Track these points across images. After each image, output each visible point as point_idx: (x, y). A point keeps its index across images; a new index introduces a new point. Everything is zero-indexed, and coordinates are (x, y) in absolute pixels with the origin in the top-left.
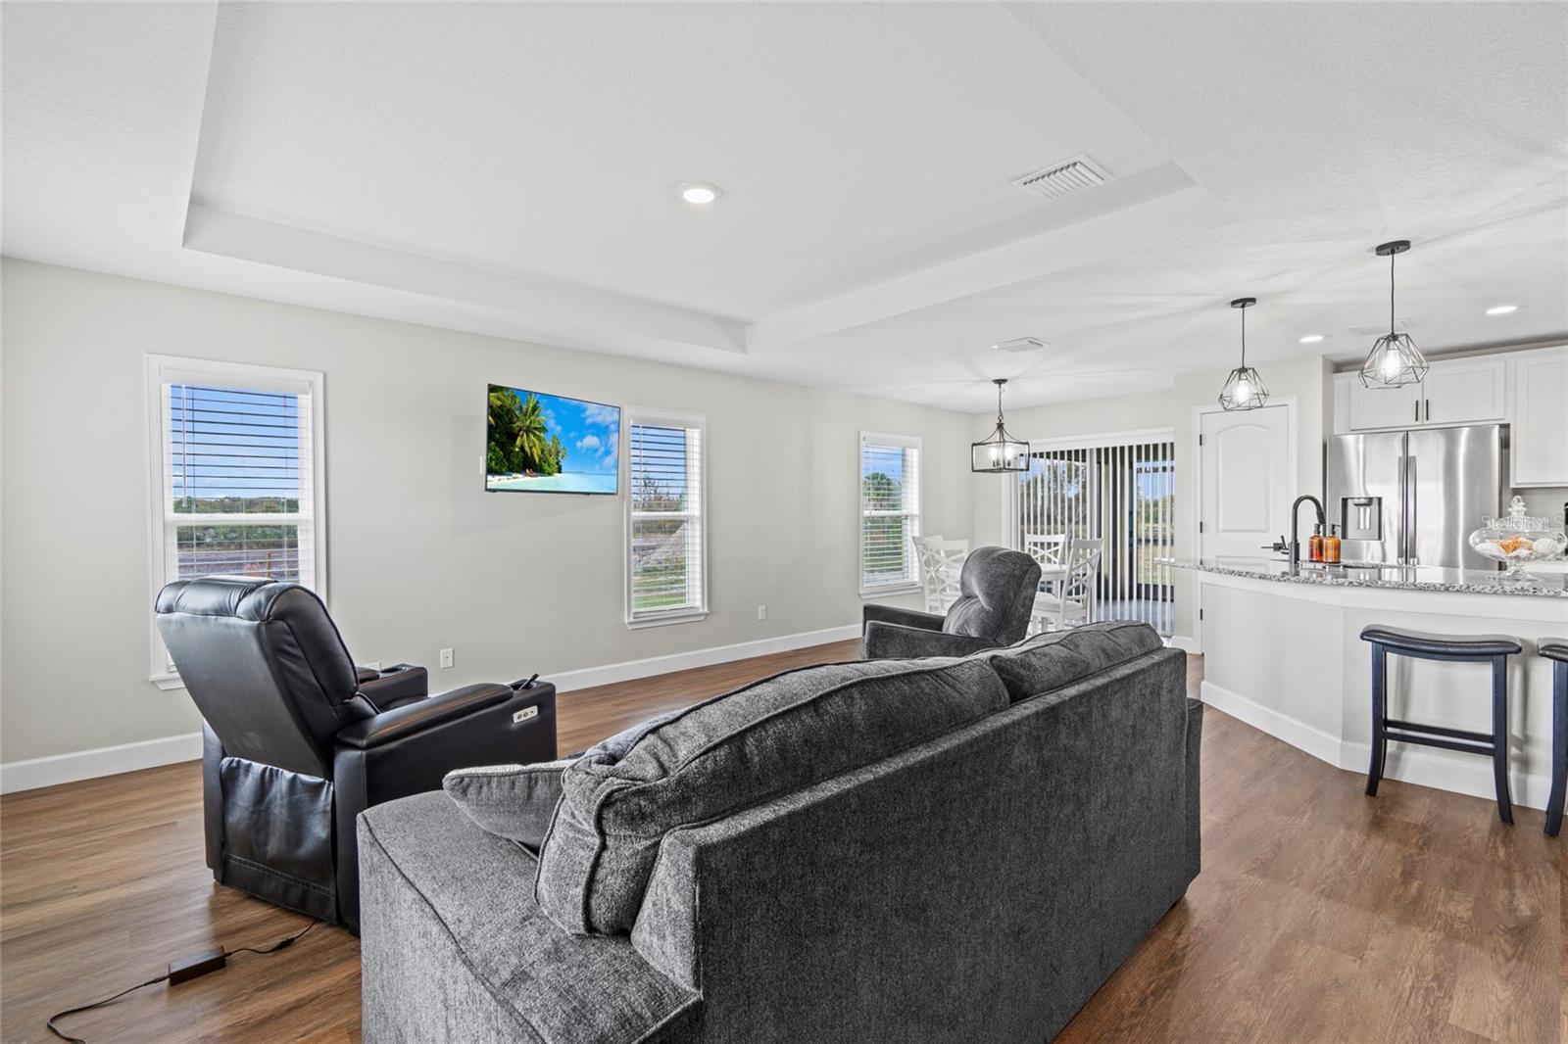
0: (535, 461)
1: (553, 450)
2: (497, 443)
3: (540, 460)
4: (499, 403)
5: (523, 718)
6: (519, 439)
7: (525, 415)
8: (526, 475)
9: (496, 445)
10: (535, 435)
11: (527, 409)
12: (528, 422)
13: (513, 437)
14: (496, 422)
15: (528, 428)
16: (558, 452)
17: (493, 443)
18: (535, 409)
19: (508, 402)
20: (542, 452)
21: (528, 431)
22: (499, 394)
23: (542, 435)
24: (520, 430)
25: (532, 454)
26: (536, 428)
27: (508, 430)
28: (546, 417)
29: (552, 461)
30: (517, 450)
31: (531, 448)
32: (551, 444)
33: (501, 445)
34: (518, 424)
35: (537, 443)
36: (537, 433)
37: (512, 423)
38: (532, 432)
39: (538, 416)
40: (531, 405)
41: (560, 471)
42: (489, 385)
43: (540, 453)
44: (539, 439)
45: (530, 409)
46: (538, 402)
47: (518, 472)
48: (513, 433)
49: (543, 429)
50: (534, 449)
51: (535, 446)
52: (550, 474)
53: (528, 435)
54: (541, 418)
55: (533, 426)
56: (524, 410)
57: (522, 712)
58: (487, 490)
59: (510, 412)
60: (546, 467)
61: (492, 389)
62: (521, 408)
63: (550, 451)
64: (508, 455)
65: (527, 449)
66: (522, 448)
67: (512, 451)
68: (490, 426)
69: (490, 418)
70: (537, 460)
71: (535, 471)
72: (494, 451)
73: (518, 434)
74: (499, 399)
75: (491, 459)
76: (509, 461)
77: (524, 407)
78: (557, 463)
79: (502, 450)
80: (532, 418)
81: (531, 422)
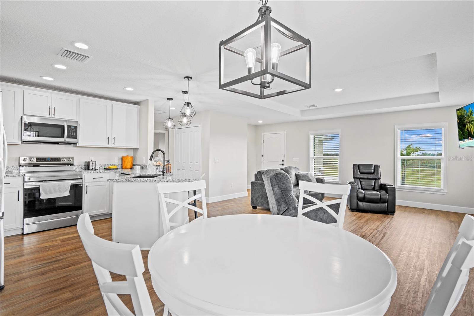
0: (472, 134)
2: (461, 129)
6: (467, 126)
7: (468, 117)
8: (469, 139)
10: (471, 123)
13: (465, 126)
14: (459, 121)
15: (469, 121)
18: (471, 113)
19: (463, 113)
21: (469, 122)
22: (460, 111)
24: (467, 123)
25: (471, 131)
26: (472, 121)
27: (463, 123)
30: (466, 130)
31: (470, 129)
34: (466, 120)
35: (472, 126)
36: (472, 122)
37: (464, 121)
39: (472, 116)
40: (470, 112)
43: (473, 130)
45: (470, 114)
46: (472, 111)
47: (466, 139)
48: (465, 124)
50: (471, 129)
51: (472, 128)
53: (469, 124)
55: (471, 120)
56: (468, 115)
58: (460, 147)
59: (464, 117)
61: (458, 110)
64: (463, 133)
65: (469, 129)
66: (468, 129)
67: (465, 131)
68: (458, 124)
69: (458, 120)
71: (472, 137)
74: (460, 113)
75: (460, 135)
76: (464, 135)
77: (468, 114)
79: (461, 131)
80: (471, 117)
81: (470, 119)
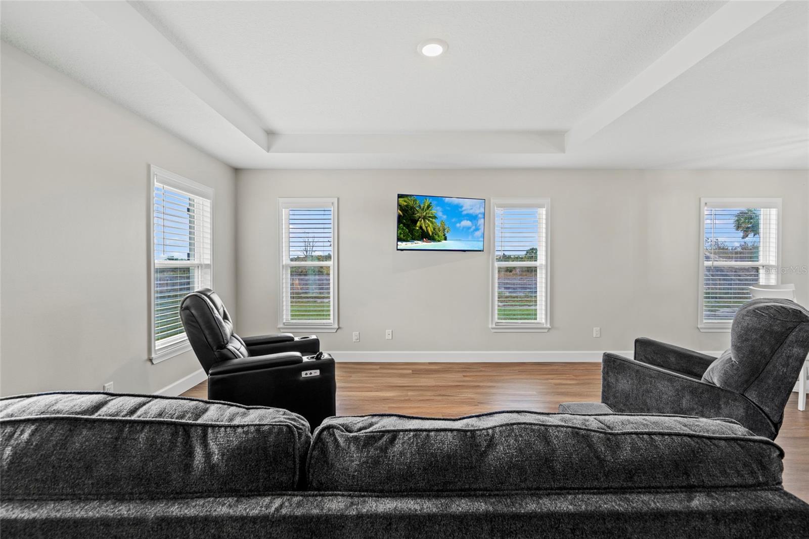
0: (429, 234)
1: (441, 228)
2: (404, 225)
3: (433, 234)
4: (405, 204)
5: (309, 375)
6: (419, 222)
7: (423, 210)
8: (424, 241)
9: (404, 226)
10: (429, 220)
11: (424, 207)
12: (424, 214)
13: (415, 222)
14: (403, 213)
15: (424, 216)
16: (444, 230)
17: (401, 225)
18: (429, 207)
19: (411, 203)
20: (434, 229)
21: (424, 218)
22: (406, 199)
23: (434, 220)
24: (420, 218)
25: (427, 230)
26: (430, 217)
27: (412, 218)
28: (436, 211)
29: (441, 234)
30: (417, 228)
31: (426, 227)
32: (440, 225)
33: (408, 226)
34: (418, 214)
35: (431, 225)
36: (431, 219)
37: (414, 214)
38: (427, 219)
39: (431, 210)
40: (427, 205)
41: (445, 239)
42: (398, 195)
43: (432, 230)
44: (432, 223)
45: (426, 207)
46: (431, 203)
47: (418, 240)
48: (415, 220)
49: (435, 217)
50: (428, 228)
51: (429, 226)
52: (439, 241)
53: (424, 221)
54: (433, 211)
55: (428, 215)
56: (422, 207)
57: (308, 372)
58: (398, 250)
59: (412, 208)
60: (436, 237)
61: (400, 196)
62: (420, 206)
63: (439, 229)
64: (411, 231)
65: (424, 227)
66: (421, 227)
67: (414, 229)
68: (399, 217)
69: (400, 212)
70: (431, 234)
71: (429, 239)
72: (403, 229)
73: (418, 220)
74: (405, 201)
75: (401, 233)
76: (412, 234)
77: (422, 206)
78: (444, 235)
79: (407, 229)
80: (427, 211)
81: (426, 213)
